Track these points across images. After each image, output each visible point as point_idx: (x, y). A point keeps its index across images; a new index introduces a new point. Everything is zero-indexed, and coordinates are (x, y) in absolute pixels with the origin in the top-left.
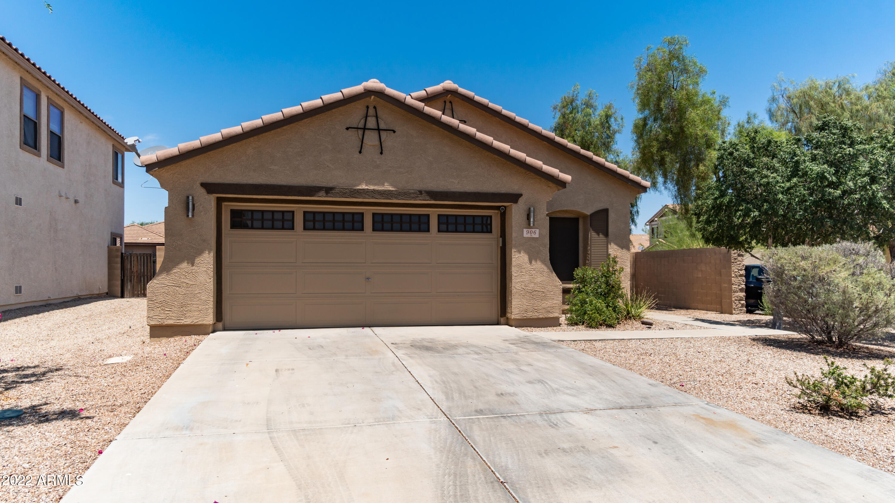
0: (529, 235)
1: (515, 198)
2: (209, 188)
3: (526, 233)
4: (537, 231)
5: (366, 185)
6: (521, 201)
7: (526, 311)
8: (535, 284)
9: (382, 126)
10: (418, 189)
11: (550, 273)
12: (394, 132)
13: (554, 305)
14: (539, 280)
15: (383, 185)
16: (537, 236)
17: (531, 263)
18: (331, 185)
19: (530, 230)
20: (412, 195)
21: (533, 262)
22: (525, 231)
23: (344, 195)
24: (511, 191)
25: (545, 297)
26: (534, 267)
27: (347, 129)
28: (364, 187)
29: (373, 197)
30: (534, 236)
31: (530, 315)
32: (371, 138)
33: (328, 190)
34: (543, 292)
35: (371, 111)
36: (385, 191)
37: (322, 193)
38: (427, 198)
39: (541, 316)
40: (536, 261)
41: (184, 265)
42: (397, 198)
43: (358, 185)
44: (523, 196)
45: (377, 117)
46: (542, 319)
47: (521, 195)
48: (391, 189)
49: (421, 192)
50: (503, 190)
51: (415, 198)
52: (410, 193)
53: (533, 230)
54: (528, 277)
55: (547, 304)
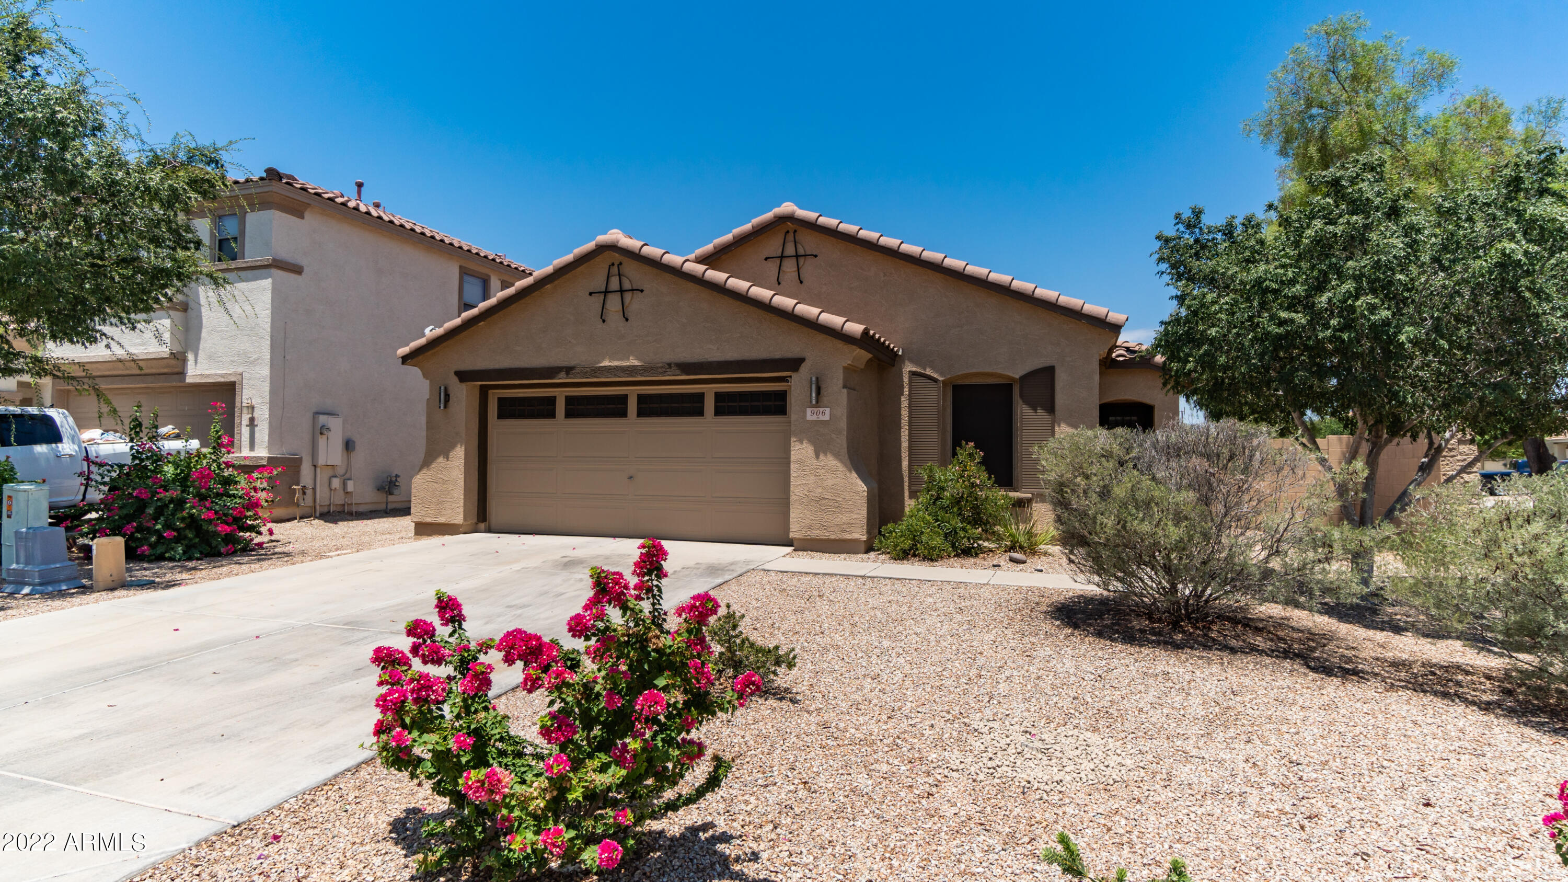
0: (814, 418)
1: (795, 364)
2: (463, 376)
3: (810, 415)
4: (828, 410)
5: (610, 360)
6: (804, 368)
7: (810, 527)
8: (824, 488)
9: (627, 285)
10: (668, 361)
11: (847, 472)
12: (642, 291)
13: (852, 521)
14: (830, 482)
15: (628, 359)
16: (827, 417)
17: (817, 457)
18: (572, 364)
19: (816, 409)
20: (660, 370)
21: (822, 456)
22: (809, 411)
23: (585, 375)
24: (789, 355)
25: (838, 509)
26: (822, 464)
27: (591, 294)
28: (606, 363)
29: (616, 376)
30: (822, 418)
31: (816, 533)
32: (614, 302)
33: (569, 370)
34: (837, 501)
35: (615, 270)
36: (629, 367)
37: (563, 374)
38: (678, 372)
39: (833, 537)
40: (826, 455)
41: (441, 460)
42: (642, 375)
43: (600, 362)
44: (807, 361)
45: (620, 275)
46: (834, 540)
47: (802, 360)
48: (637, 363)
49: (670, 365)
50: (778, 355)
51: (663, 374)
52: (657, 368)
53: (821, 409)
54: (812, 477)
55: (844, 518)
